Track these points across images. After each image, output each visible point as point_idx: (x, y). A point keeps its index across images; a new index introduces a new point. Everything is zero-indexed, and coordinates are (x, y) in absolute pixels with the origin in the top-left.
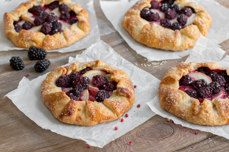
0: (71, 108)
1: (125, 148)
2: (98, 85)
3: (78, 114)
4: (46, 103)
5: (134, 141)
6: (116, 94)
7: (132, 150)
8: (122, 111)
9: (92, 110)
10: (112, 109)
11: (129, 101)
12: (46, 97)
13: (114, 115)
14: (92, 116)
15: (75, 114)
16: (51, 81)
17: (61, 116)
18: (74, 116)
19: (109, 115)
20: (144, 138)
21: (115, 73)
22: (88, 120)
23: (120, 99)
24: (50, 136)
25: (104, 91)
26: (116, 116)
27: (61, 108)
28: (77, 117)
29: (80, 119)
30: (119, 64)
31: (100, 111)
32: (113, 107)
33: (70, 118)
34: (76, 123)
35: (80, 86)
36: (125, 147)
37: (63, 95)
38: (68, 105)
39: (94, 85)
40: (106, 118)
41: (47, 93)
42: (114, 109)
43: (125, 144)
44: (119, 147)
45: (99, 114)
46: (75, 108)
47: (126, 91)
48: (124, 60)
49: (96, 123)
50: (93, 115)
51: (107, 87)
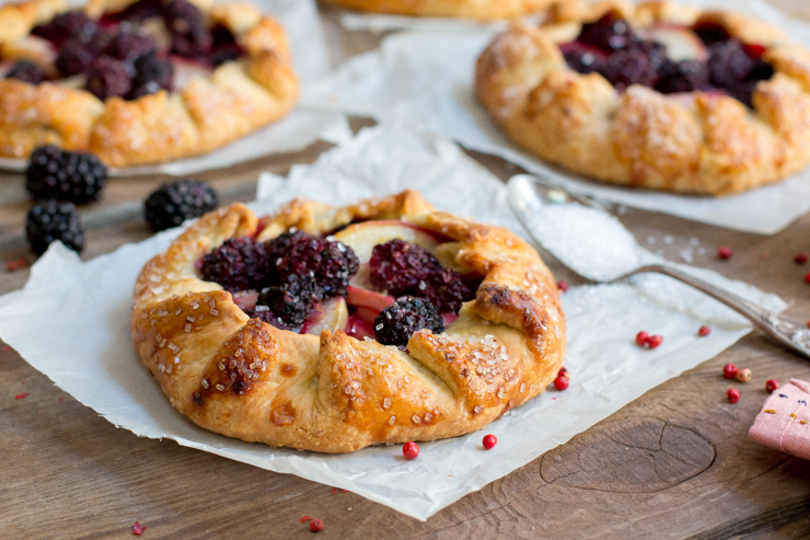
0: (246, 357)
1: (493, 529)
2: (394, 284)
3: (282, 391)
4: (143, 345)
5: (532, 498)
6: (472, 320)
7: (524, 533)
8: (498, 391)
9: (349, 373)
10: (447, 377)
11: (531, 349)
12: (145, 316)
13: (457, 406)
14: (346, 400)
15: (265, 388)
16: (178, 257)
17: (201, 398)
18: (263, 398)
19: (429, 405)
20: (577, 483)
21: (478, 236)
22: (326, 419)
23: (489, 337)
24: (123, 490)
25: (418, 301)
26: (466, 414)
27: (202, 363)
28: (273, 404)
29: (290, 410)
31: (386, 379)
32: (454, 366)
33: (239, 404)
34: (270, 434)
35: (309, 279)
36: (489, 523)
37: (220, 302)
38: (235, 341)
39: (376, 281)
40: (416, 419)
41: (152, 301)
42: (455, 376)
44: (460, 523)
45: (383, 394)
46: (267, 358)
47: (518, 304)
49: (365, 439)
50: (350, 396)
51: (437, 294)
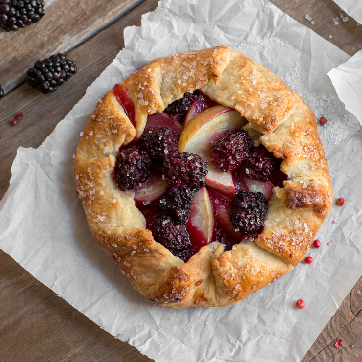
0: (177, 291)
3: (197, 290)
11: (320, 217)
13: (288, 268)
29: (205, 299)
30: (265, 30)
32: (285, 254)
37: (149, 246)
42: (285, 259)
43: (328, 346)
46: (189, 285)
48: (278, 12)
